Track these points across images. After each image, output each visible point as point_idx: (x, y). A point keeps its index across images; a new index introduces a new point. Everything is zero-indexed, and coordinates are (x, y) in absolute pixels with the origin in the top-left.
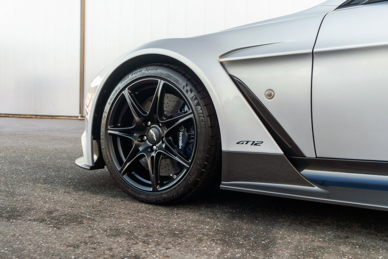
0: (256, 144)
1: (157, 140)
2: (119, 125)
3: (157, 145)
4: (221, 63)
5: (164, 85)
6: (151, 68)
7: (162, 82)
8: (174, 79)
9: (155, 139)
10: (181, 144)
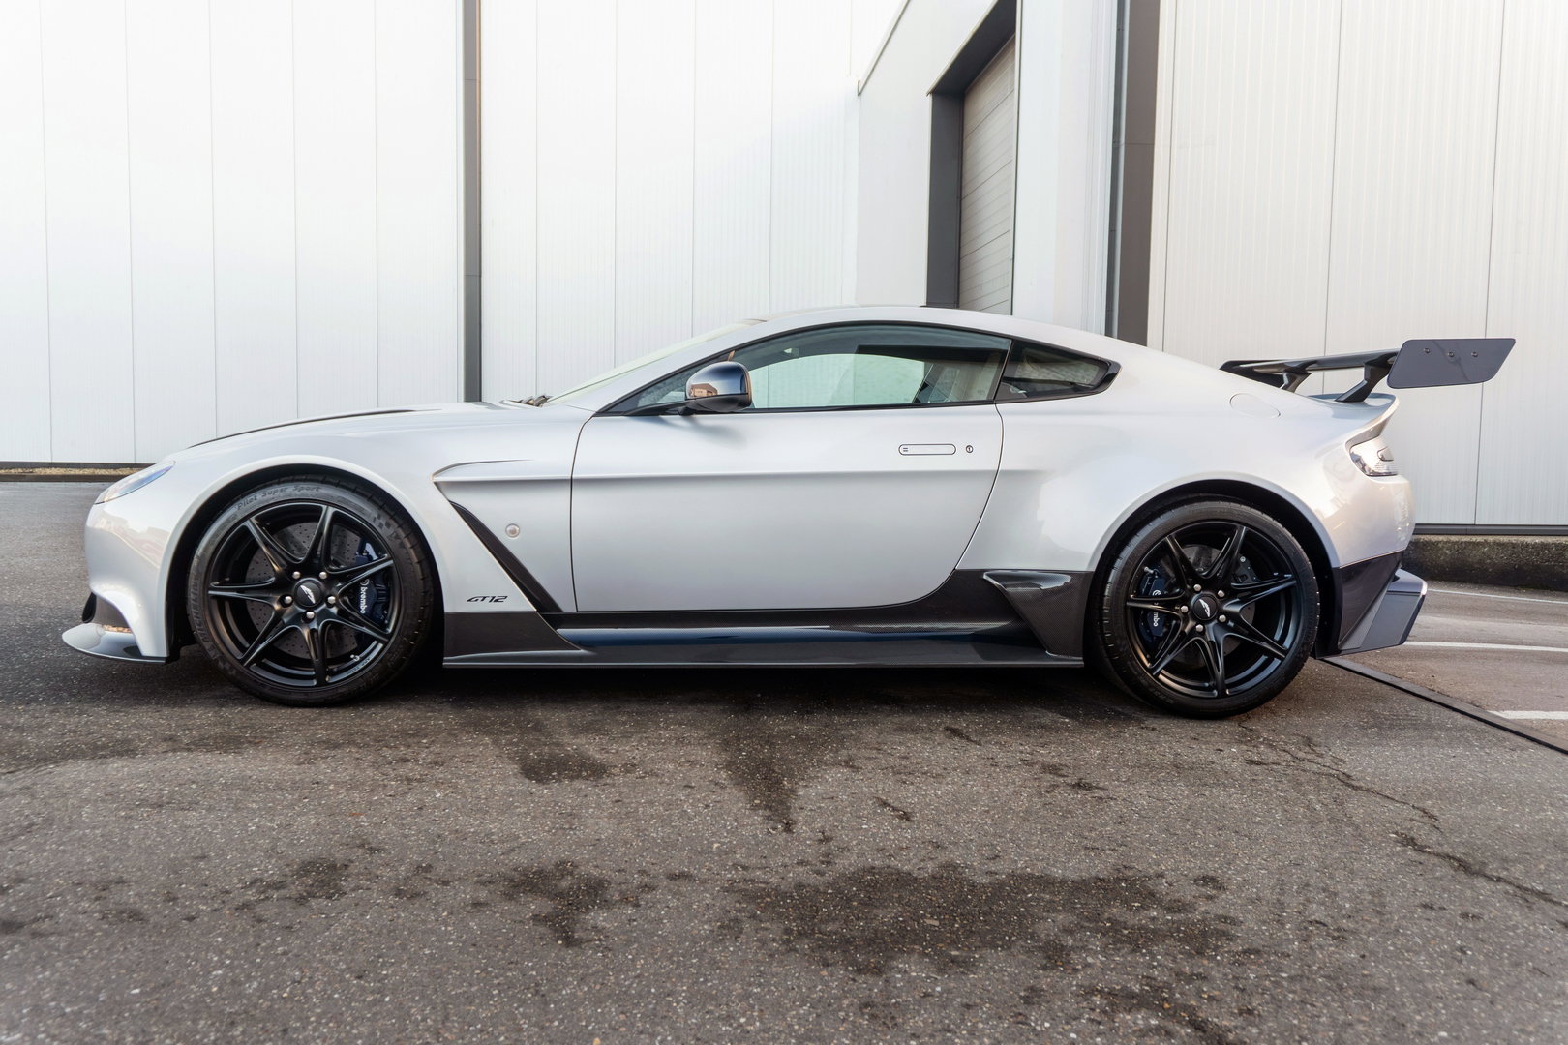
0: (497, 601)
1: (316, 602)
2: (227, 579)
3: (316, 611)
4: (436, 484)
5: (335, 515)
6: (305, 486)
7: (331, 510)
8: (355, 506)
9: (314, 601)
10: (363, 606)
